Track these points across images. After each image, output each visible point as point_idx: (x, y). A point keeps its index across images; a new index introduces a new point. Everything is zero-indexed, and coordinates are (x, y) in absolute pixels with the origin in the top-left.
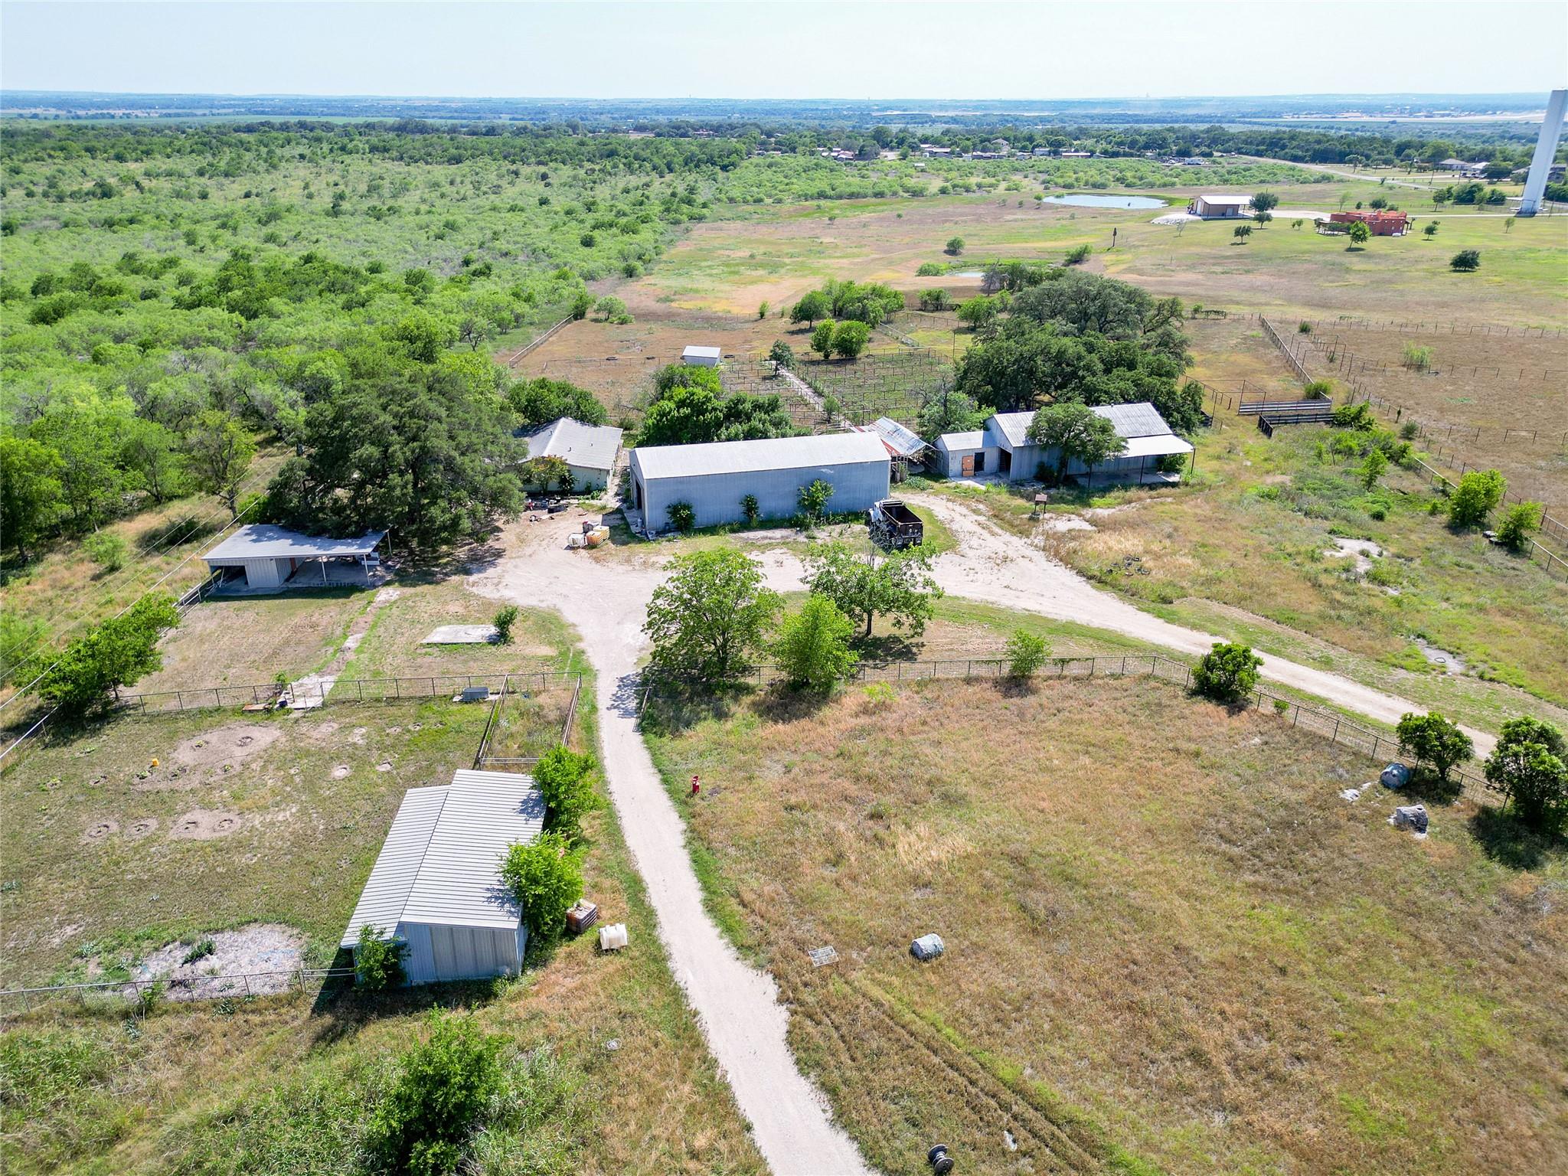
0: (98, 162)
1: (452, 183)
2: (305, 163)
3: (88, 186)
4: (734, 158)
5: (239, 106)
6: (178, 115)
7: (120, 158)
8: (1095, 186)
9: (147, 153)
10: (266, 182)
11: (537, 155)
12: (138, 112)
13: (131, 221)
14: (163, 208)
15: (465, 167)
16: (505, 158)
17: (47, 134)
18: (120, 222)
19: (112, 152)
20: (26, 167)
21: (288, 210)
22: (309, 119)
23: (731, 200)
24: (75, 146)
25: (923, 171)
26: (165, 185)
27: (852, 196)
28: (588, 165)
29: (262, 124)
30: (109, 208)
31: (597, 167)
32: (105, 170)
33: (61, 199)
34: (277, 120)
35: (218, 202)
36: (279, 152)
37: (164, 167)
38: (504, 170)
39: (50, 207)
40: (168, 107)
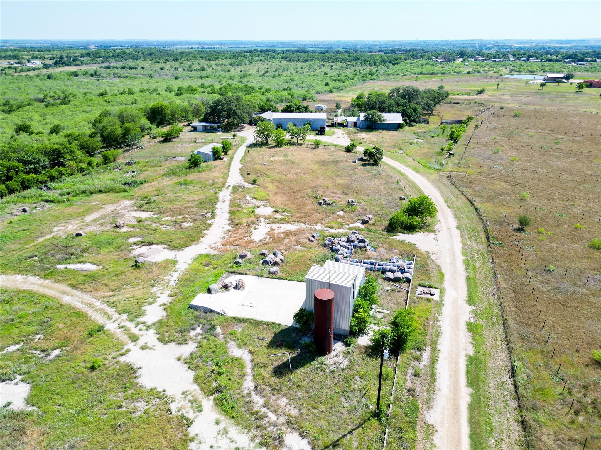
0: (203, 61)
1: (302, 68)
2: (261, 62)
3: (199, 67)
4: (399, 61)
5: (254, 44)
6: (234, 47)
7: (209, 60)
8: (531, 72)
9: (217, 58)
10: (247, 67)
11: (332, 60)
12: (222, 47)
13: (207, 77)
14: (217, 74)
15: (308, 63)
16: (322, 60)
17: (192, 53)
18: (204, 77)
19: (208, 58)
20: (184, 62)
21: (250, 75)
22: (269, 48)
23: (388, 74)
24: (198, 56)
25: (467, 65)
26: (219, 68)
27: (432, 73)
28: (348, 63)
29: (255, 50)
30: (203, 73)
31: (350, 64)
32: (204, 63)
33: (191, 71)
34: (259, 49)
35: (232, 73)
36: (255, 58)
37: (221, 62)
38: (320, 64)
39: (188, 73)
40: (232, 45)
